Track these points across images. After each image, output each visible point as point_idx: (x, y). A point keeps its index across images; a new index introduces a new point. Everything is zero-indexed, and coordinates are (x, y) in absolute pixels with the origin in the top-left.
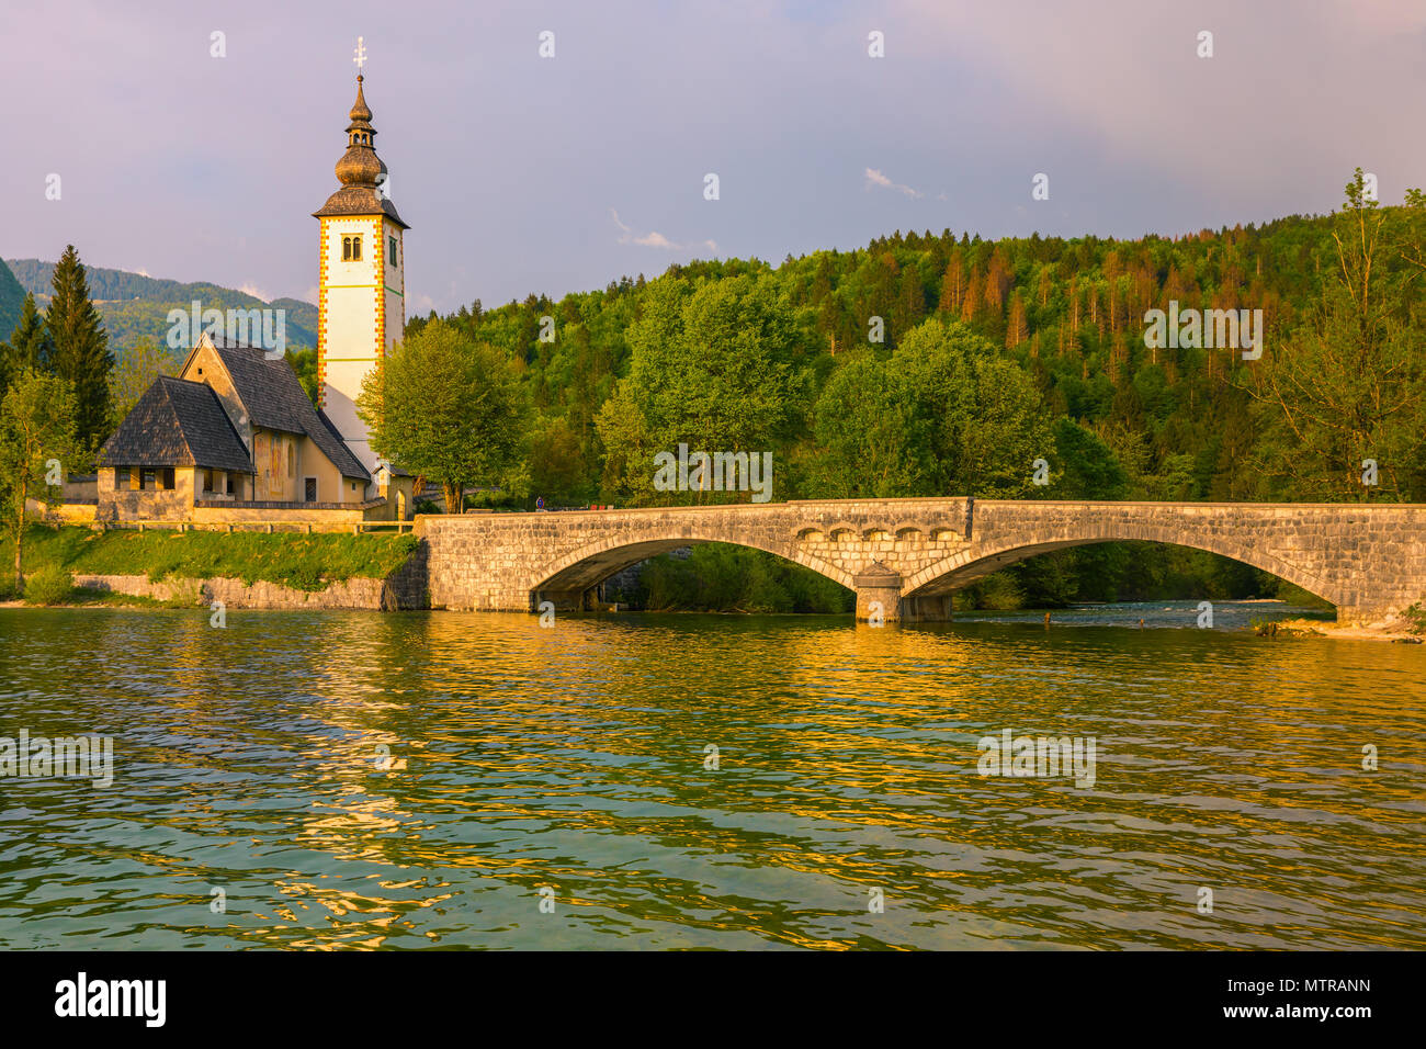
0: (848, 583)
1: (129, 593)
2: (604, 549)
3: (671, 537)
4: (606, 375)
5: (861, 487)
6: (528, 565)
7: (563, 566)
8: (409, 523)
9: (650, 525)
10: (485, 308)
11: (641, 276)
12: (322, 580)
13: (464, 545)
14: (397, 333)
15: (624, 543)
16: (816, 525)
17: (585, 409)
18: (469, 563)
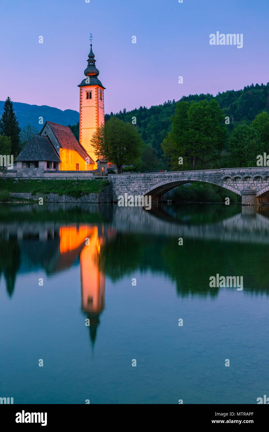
0: (239, 193)
1: (26, 198)
2: (164, 184)
3: (184, 180)
4: (163, 130)
5: (243, 164)
6: (142, 189)
7: (152, 189)
8: (106, 177)
9: (178, 177)
10: (127, 111)
11: (174, 100)
12: (81, 194)
13: (123, 183)
14: (102, 120)
15: (171, 182)
16: (229, 176)
17: (157, 141)
18: (124, 188)
